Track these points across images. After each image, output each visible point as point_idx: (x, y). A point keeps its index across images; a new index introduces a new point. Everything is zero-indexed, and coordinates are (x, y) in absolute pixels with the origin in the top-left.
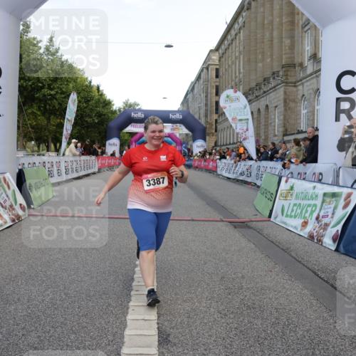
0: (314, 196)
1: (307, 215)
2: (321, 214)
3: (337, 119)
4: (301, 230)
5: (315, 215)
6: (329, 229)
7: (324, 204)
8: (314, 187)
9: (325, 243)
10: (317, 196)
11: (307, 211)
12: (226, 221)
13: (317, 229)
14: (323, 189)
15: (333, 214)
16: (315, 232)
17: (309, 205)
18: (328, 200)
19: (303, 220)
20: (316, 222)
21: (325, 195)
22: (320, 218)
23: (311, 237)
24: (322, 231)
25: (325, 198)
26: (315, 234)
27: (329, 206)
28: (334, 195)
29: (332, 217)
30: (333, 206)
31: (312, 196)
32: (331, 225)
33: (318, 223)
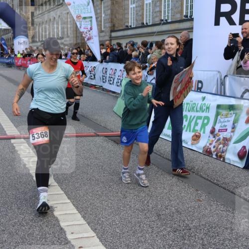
0: (204, 108)
1: (198, 128)
2: (217, 127)
3: (217, 23)
4: (192, 144)
5: (208, 128)
6: (231, 145)
7: (219, 117)
8: (204, 98)
9: (229, 159)
10: (208, 108)
11: (196, 124)
12: (102, 136)
13: (214, 144)
14: (215, 100)
15: (234, 128)
16: (212, 147)
17: (200, 118)
18: (224, 112)
19: (193, 134)
20: (211, 136)
21: (219, 107)
22: (217, 131)
23: (208, 152)
24: (221, 146)
25: (220, 111)
26: (213, 149)
27: (226, 119)
28: (231, 108)
29: (233, 132)
30: (232, 119)
31: (201, 108)
32: (233, 140)
33: (214, 137)
